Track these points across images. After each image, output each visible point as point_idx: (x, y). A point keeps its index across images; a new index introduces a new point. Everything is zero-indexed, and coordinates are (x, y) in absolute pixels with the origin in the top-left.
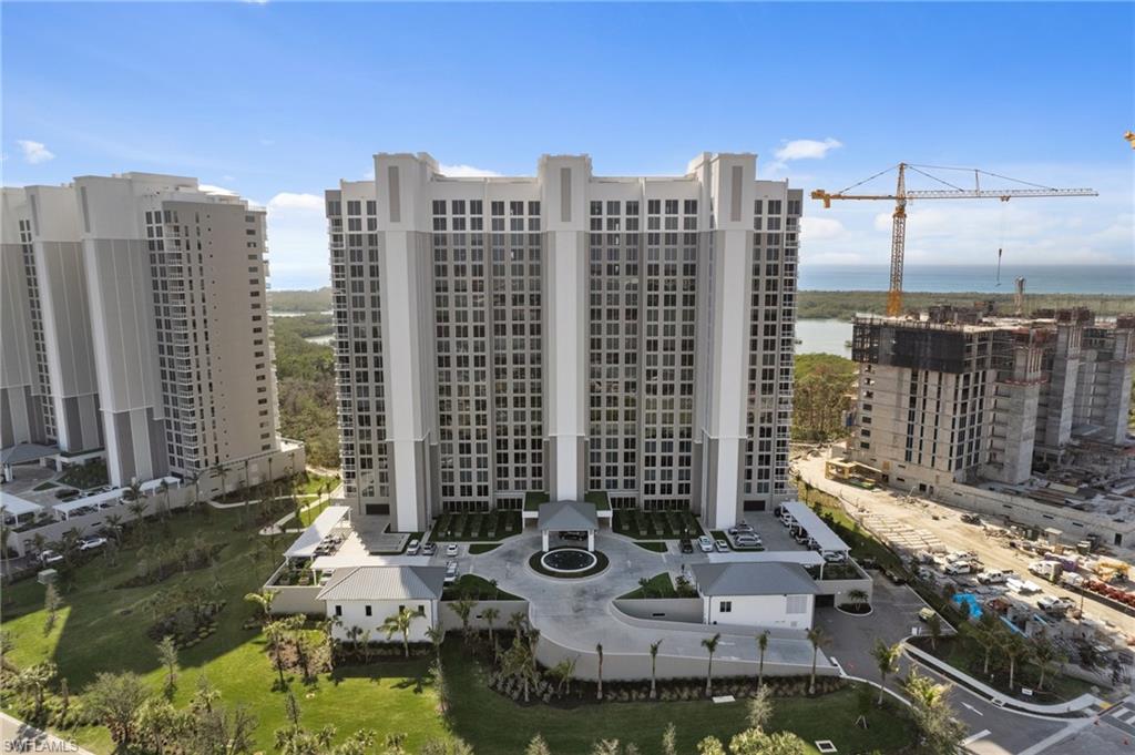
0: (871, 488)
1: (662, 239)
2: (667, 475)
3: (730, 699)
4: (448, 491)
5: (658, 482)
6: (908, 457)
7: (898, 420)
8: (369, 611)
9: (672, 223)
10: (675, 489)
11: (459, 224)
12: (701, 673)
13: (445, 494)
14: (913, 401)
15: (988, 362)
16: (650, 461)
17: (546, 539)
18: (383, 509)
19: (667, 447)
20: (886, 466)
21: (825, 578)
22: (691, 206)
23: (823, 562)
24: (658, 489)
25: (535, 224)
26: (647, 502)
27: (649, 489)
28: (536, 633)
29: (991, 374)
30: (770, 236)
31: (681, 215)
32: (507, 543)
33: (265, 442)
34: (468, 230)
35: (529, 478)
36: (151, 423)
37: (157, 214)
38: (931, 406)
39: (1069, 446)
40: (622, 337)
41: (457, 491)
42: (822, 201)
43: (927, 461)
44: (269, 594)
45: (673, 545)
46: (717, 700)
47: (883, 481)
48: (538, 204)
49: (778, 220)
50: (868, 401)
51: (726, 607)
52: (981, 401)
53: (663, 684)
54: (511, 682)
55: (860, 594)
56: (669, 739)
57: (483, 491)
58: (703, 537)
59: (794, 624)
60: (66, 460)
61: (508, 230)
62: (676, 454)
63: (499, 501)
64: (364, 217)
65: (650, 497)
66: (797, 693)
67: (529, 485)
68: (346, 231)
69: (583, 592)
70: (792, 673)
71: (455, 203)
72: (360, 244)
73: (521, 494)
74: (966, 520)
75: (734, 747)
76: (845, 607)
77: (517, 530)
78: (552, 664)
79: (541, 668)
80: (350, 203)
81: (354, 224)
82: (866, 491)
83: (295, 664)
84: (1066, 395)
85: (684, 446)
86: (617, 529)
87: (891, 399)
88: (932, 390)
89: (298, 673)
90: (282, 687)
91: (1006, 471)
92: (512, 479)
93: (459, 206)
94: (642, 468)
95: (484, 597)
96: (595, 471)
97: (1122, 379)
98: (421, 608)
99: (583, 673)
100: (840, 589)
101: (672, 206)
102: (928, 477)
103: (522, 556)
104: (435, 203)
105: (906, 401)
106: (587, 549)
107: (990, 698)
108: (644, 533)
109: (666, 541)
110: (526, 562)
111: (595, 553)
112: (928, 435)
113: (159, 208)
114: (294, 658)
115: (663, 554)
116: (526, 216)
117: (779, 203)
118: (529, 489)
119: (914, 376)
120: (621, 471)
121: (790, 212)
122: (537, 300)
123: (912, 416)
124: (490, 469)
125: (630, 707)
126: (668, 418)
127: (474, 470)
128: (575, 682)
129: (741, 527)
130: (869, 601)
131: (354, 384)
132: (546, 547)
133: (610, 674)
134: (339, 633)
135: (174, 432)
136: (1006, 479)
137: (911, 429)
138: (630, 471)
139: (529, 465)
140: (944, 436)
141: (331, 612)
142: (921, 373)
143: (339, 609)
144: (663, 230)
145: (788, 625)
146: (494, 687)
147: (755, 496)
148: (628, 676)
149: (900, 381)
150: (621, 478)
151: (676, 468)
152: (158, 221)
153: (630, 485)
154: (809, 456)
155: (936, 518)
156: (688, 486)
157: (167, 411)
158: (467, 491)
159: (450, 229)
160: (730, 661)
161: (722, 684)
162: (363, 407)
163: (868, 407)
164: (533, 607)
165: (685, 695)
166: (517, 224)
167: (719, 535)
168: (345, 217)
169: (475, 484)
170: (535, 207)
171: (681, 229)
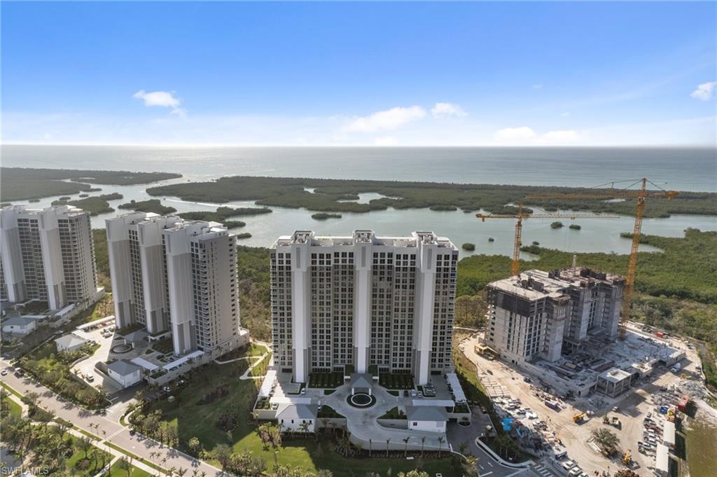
0: (492, 360)
1: (401, 269)
2: (401, 360)
3: (412, 458)
4: (315, 364)
5: (398, 363)
6: (508, 347)
7: (504, 331)
8: (293, 422)
9: (405, 263)
10: (405, 365)
11: (321, 262)
12: (403, 449)
13: (313, 365)
14: (510, 324)
15: (544, 309)
16: (395, 355)
17: (353, 390)
18: (289, 371)
19: (402, 349)
20: (500, 350)
21: (455, 412)
22: (413, 257)
23: (454, 405)
24: (398, 366)
25: (351, 261)
26: (393, 370)
27: (395, 365)
28: (350, 433)
29: (544, 314)
30: (445, 268)
31: (409, 260)
32: (339, 389)
33: (234, 332)
34: (325, 265)
35: (346, 359)
36: (191, 327)
37: (196, 244)
38: (517, 328)
39: (583, 342)
40: (385, 305)
41: (318, 364)
42: (481, 219)
43: (515, 350)
44: (257, 413)
45: (401, 392)
46: (408, 458)
47: (498, 357)
48: (353, 253)
49: (448, 262)
50: (493, 321)
51: (415, 424)
52: (540, 326)
53: (391, 452)
54: (341, 449)
55: (466, 419)
56: (389, 472)
57: (328, 364)
58: (413, 390)
59: (439, 430)
60: (153, 338)
61: (340, 263)
62: (405, 352)
63: (335, 368)
64: (285, 259)
65: (394, 368)
66: (434, 457)
67: (346, 361)
68: (277, 264)
69: (366, 415)
70: (434, 450)
71: (320, 254)
72: (283, 269)
73: (343, 366)
74: (526, 380)
75: (407, 475)
76: (460, 423)
77: (342, 383)
78: (355, 443)
79: (351, 444)
80: (279, 254)
81: (281, 262)
82: (490, 361)
83: (269, 440)
84: (583, 318)
85: (409, 349)
86: (381, 384)
87: (502, 322)
88: (518, 321)
89: (271, 444)
90: (266, 449)
91: (549, 356)
92: (339, 359)
93: (322, 256)
94: (392, 357)
95: (331, 416)
96: (373, 357)
97: (614, 307)
98: (311, 421)
99: (366, 447)
100: (459, 416)
101: (406, 257)
102: (515, 358)
103: (344, 397)
104: (312, 255)
105: (508, 324)
106: (368, 394)
107: (497, 460)
108: (391, 386)
109: (399, 390)
110: (346, 399)
111: (371, 396)
112: (516, 340)
113: (197, 242)
114: (268, 438)
115: (397, 397)
116: (348, 258)
117: (448, 256)
118: (346, 363)
119: (511, 313)
120: (383, 357)
121: (453, 259)
122: (351, 290)
123: (510, 331)
124: (331, 357)
125: (379, 459)
126: (402, 338)
127: (325, 356)
128: (363, 450)
129: (429, 386)
130: (470, 421)
131: (279, 322)
132: (353, 394)
133: (374, 448)
134: (283, 429)
135: (200, 331)
136: (549, 359)
137: (509, 336)
138: (387, 357)
139: (347, 354)
140: (522, 341)
141: (280, 422)
142: (514, 314)
143: (282, 421)
144: (402, 266)
145: (437, 431)
146: (336, 451)
147: (437, 369)
148: (380, 449)
149: (506, 316)
150: (383, 360)
151: (405, 357)
152: (197, 246)
153: (387, 362)
154: (471, 338)
155: (513, 379)
156: (410, 365)
157: (197, 322)
158: (322, 364)
159: (318, 265)
160: (414, 444)
161: (410, 453)
162: (282, 331)
163: (493, 323)
164: (348, 421)
165: (398, 456)
166: (344, 261)
167: (420, 388)
168: (277, 259)
169: (325, 362)
170: (351, 255)
171: (409, 266)
